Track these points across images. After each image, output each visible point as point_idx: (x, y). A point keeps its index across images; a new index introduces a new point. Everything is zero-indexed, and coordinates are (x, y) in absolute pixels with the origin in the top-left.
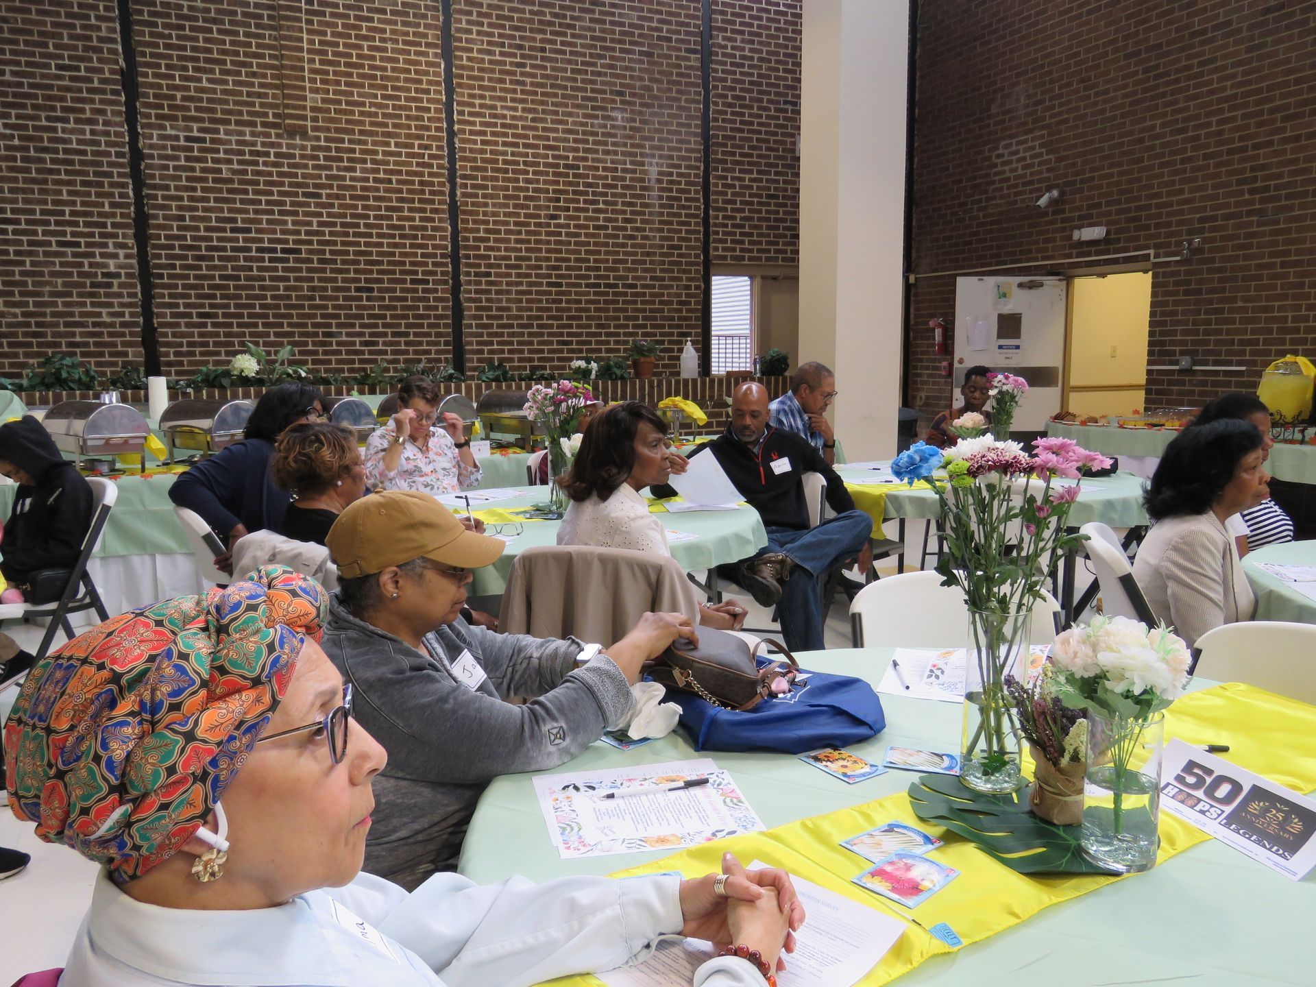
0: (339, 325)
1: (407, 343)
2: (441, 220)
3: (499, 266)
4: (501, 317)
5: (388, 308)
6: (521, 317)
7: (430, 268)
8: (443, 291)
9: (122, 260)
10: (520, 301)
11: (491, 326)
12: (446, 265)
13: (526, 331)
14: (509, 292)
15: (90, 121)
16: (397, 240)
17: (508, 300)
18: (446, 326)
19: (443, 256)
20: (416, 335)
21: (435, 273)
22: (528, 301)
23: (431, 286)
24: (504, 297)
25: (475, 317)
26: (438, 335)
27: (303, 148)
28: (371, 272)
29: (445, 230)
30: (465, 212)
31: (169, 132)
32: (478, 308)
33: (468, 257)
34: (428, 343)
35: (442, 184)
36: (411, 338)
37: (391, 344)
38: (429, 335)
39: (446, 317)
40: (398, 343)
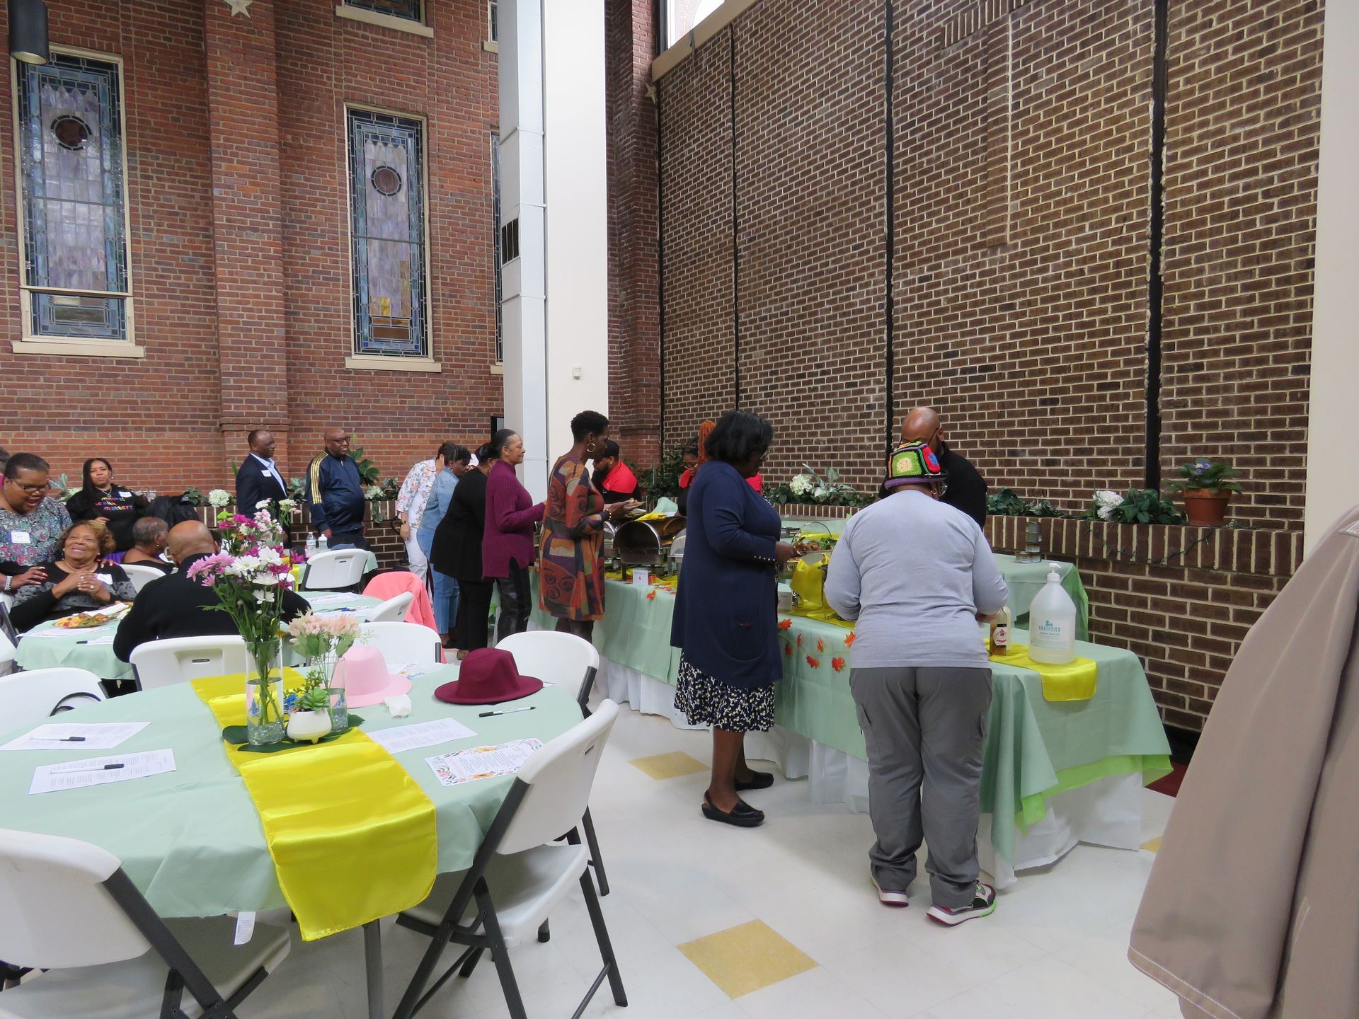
0: (1024, 443)
1: (1090, 463)
2: (1138, 305)
3: (1216, 353)
4: (1215, 425)
5: (1071, 421)
6: (1246, 424)
7: (1122, 368)
8: (1136, 395)
9: (877, 394)
10: (1247, 400)
11: (1200, 438)
12: (1141, 361)
13: (1253, 444)
14: (1227, 389)
15: (868, 284)
16: (1086, 340)
17: (1227, 401)
18: (1137, 440)
19: (1138, 350)
20: (1100, 452)
21: (1126, 374)
22: (1258, 399)
23: (1121, 390)
24: (1220, 396)
25: (1176, 427)
26: (1127, 451)
27: (1003, 260)
28: (1057, 381)
29: (1142, 316)
30: (1170, 288)
31: (910, 277)
32: (1180, 415)
33: (1171, 347)
34: (1114, 463)
35: (1143, 259)
36: (1095, 456)
37: (1073, 463)
38: (1115, 451)
39: (1138, 428)
40: (1080, 462)
